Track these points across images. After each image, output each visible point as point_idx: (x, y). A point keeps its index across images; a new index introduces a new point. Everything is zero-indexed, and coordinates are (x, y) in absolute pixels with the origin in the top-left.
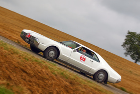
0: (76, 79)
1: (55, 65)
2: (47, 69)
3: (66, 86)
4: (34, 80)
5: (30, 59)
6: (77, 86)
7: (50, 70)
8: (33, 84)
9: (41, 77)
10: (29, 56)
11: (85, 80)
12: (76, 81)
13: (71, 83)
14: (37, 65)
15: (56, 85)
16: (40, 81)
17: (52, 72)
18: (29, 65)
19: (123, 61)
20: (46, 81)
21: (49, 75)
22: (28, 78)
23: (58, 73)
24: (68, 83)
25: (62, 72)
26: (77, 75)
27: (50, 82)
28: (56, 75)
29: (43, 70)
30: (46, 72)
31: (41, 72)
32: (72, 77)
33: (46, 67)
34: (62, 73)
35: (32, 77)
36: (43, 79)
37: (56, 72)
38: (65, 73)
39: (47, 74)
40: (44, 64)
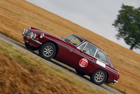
0: (39, 66)
3: (24, 75)
6: (39, 75)
11: (52, 68)
12: (38, 68)
13: (31, 70)
15: (9, 72)
17: (5, 55)
19: (112, 46)
23: (14, 56)
24: (26, 71)
25: (20, 54)
26: (41, 60)
28: (10, 59)
32: (33, 62)
34: (20, 57)
37: (10, 54)
38: (23, 57)
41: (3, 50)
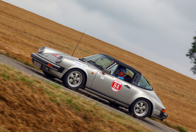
1: (57, 87)
2: (42, 93)
3: (76, 123)
4: (19, 114)
5: (13, 76)
6: (96, 124)
7: (47, 96)
8: (17, 121)
9: (32, 108)
10: (11, 72)
11: (112, 114)
12: (94, 115)
13: (85, 118)
14: (25, 87)
15: (58, 121)
16: (30, 115)
17: (51, 99)
18: (9, 87)
19: (188, 83)
20: (41, 115)
21: (47, 104)
22: (7, 110)
23: (63, 101)
24: (79, 119)
25: (69, 98)
26: (97, 104)
27: (47, 117)
28: (58, 104)
29: (36, 96)
30: (41, 98)
31: (32, 99)
32: (87, 107)
33: (41, 91)
34: (70, 101)
35: (15, 108)
36: (35, 111)
37: (58, 98)
38: (74, 101)
39: (43, 103)
40: (38, 85)
41: (48, 93)
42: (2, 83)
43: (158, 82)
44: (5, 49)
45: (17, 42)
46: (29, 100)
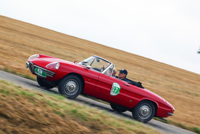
0: (102, 120)
2: (45, 106)
5: (13, 91)
6: (104, 132)
9: (36, 122)
10: (9, 87)
11: (121, 120)
14: (26, 101)
18: (10, 103)
21: (50, 117)
22: (10, 127)
23: (67, 112)
24: (86, 129)
25: (74, 108)
27: (52, 130)
28: (63, 116)
29: (38, 110)
30: (43, 112)
31: (35, 113)
32: (94, 116)
33: (44, 104)
34: (75, 112)
35: (17, 124)
36: (38, 125)
37: (62, 110)
38: (79, 111)
39: (47, 116)
40: (40, 98)
41: (51, 105)
42: (2, 100)
43: (169, 83)
44: (3, 65)
45: (16, 56)
46: (32, 114)
